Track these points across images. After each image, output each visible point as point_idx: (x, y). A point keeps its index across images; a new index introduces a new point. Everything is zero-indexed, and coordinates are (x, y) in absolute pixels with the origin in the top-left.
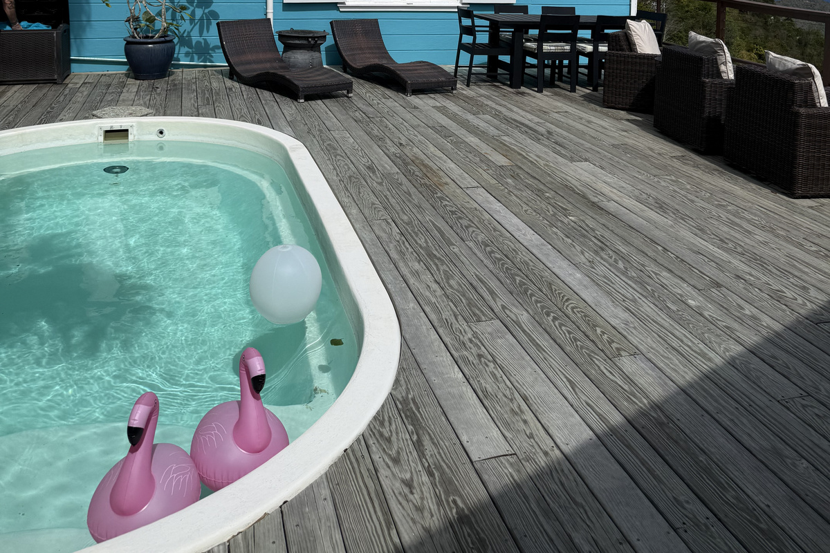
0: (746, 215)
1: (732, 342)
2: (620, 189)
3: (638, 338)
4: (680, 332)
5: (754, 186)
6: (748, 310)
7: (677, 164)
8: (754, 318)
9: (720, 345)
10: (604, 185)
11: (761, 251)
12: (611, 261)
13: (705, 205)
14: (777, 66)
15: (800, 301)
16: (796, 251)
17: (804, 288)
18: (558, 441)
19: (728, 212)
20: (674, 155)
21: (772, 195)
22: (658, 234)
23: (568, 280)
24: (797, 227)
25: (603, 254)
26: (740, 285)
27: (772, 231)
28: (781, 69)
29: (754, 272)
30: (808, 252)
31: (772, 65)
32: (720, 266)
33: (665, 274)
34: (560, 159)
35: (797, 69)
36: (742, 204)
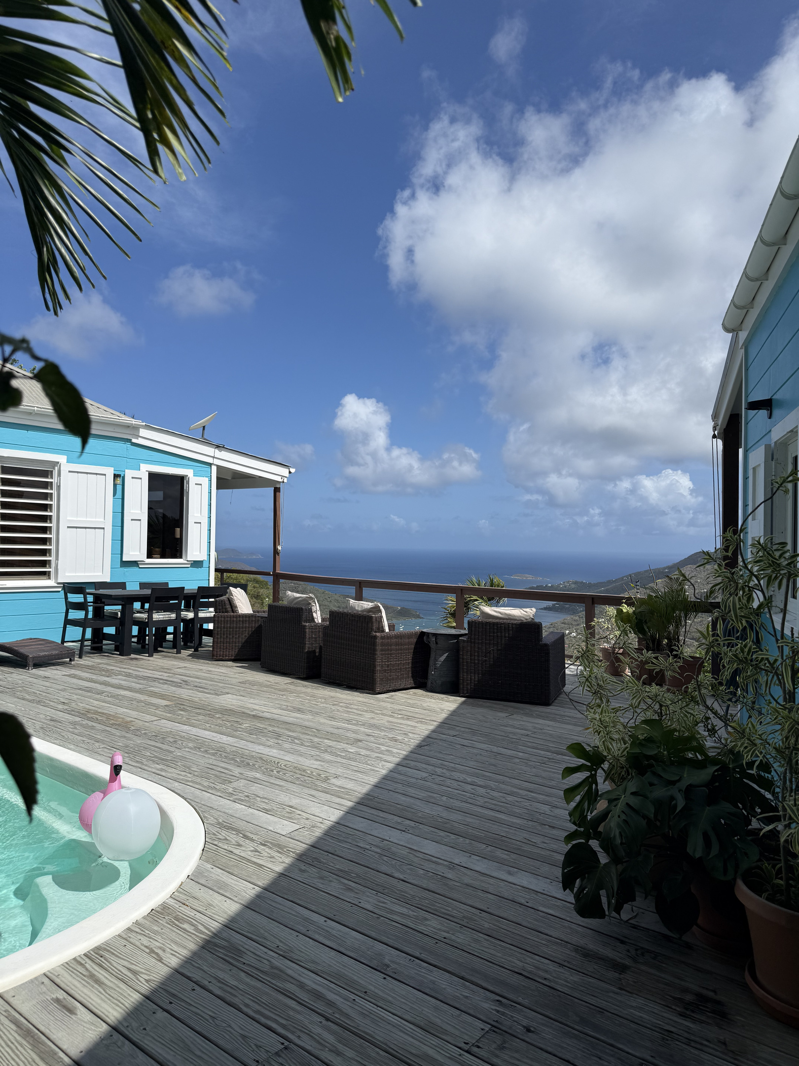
0: (352, 706)
1: (383, 762)
2: (265, 705)
3: (332, 770)
4: (353, 763)
5: (348, 692)
6: (383, 748)
7: (292, 687)
8: (387, 751)
9: (378, 764)
10: (252, 705)
11: (372, 721)
12: (290, 741)
13: (325, 705)
14: (356, 608)
15: (406, 739)
16: (391, 719)
17: (405, 734)
18: (323, 817)
19: (341, 706)
20: (285, 682)
21: (361, 695)
22: (307, 724)
23: (270, 754)
24: (386, 708)
25: (281, 738)
26: (372, 739)
27: (373, 712)
28: (360, 609)
29: (375, 732)
30: (398, 718)
31: (352, 608)
32: (354, 732)
33: (326, 741)
34: (208, 696)
35: (371, 608)
36: (347, 702)
